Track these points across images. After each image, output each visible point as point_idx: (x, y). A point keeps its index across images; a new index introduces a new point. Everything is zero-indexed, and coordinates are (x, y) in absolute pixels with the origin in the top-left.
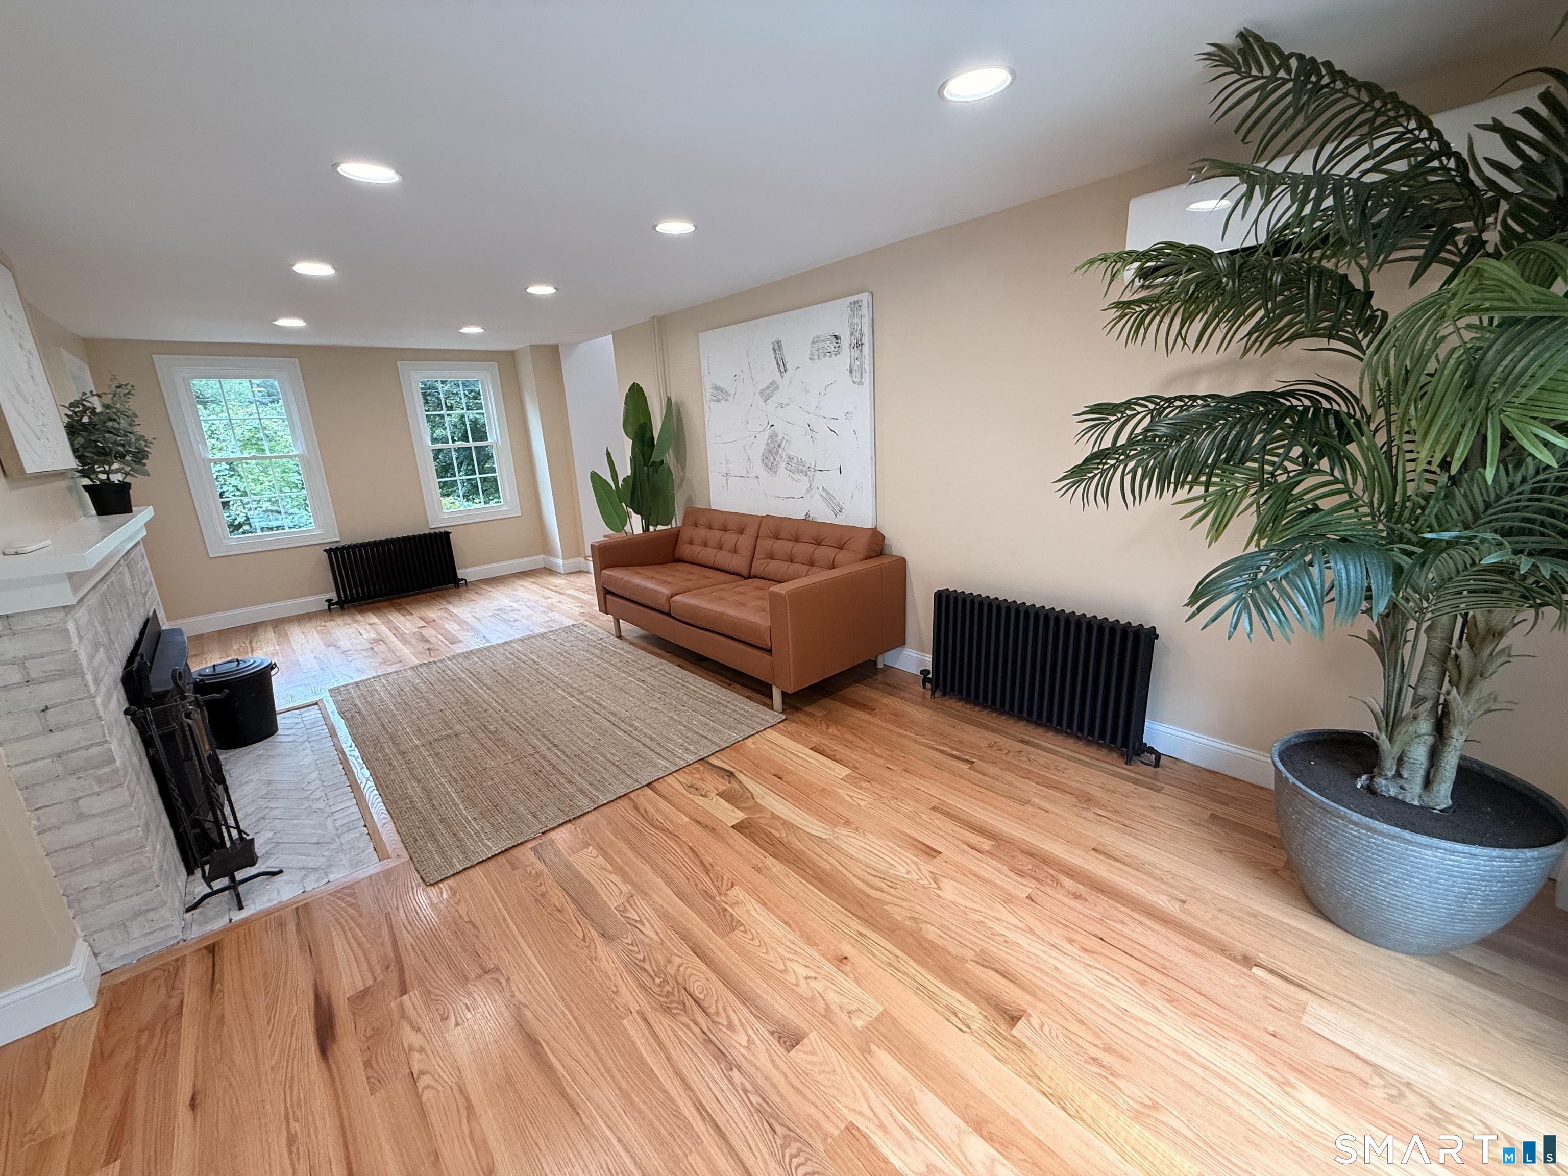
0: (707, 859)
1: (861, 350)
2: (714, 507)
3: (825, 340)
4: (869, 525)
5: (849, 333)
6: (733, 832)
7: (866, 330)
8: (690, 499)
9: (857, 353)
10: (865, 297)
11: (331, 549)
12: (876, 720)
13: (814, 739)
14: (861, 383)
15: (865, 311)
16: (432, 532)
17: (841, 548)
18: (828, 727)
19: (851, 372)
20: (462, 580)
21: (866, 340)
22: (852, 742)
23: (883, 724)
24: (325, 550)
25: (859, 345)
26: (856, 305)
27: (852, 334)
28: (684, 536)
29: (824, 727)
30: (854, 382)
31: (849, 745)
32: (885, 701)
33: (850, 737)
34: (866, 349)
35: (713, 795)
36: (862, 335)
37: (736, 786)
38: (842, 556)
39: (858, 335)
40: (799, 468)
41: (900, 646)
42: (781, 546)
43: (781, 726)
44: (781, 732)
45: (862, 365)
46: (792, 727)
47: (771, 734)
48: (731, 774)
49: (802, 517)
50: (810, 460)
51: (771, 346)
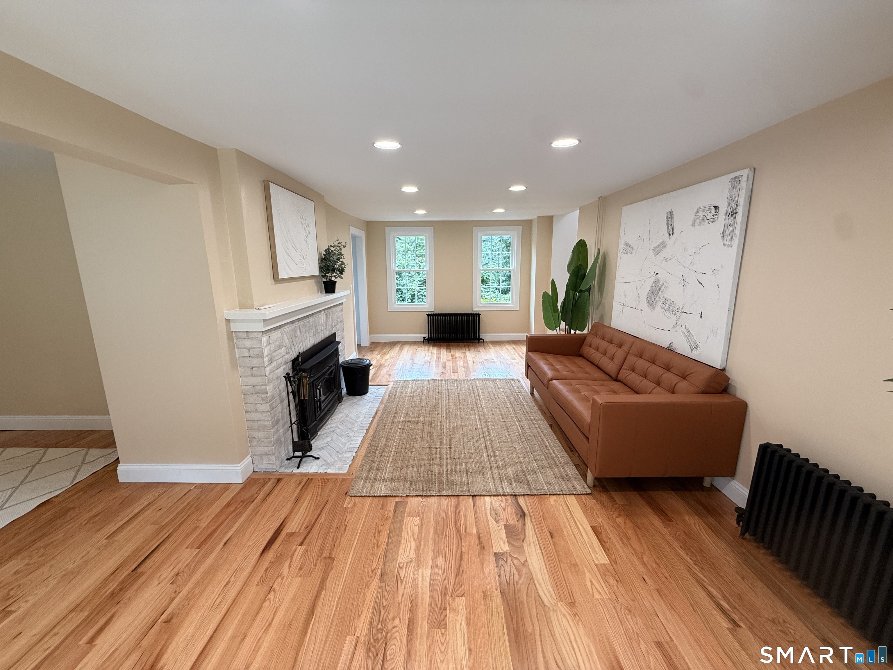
0: (465, 566)
1: (735, 218)
3: (707, 210)
5: (726, 204)
6: (492, 558)
7: (742, 201)
8: (602, 317)
9: (730, 221)
10: (745, 173)
12: (665, 531)
13: (600, 520)
14: (730, 245)
15: (743, 184)
16: (473, 312)
17: (684, 378)
18: (619, 515)
19: (723, 236)
20: (482, 339)
21: (740, 210)
22: (629, 539)
23: (669, 537)
24: (427, 315)
25: (734, 213)
26: (737, 180)
27: (729, 204)
29: (615, 514)
30: (724, 245)
31: (625, 539)
32: (687, 518)
33: (630, 533)
34: (739, 217)
35: (502, 523)
36: (737, 205)
37: (520, 525)
38: (683, 385)
39: (734, 205)
40: (671, 308)
42: (641, 364)
43: (583, 497)
44: (580, 502)
45: (733, 230)
46: (590, 502)
47: (572, 501)
48: (523, 515)
49: (666, 345)
50: (679, 304)
51: (666, 215)
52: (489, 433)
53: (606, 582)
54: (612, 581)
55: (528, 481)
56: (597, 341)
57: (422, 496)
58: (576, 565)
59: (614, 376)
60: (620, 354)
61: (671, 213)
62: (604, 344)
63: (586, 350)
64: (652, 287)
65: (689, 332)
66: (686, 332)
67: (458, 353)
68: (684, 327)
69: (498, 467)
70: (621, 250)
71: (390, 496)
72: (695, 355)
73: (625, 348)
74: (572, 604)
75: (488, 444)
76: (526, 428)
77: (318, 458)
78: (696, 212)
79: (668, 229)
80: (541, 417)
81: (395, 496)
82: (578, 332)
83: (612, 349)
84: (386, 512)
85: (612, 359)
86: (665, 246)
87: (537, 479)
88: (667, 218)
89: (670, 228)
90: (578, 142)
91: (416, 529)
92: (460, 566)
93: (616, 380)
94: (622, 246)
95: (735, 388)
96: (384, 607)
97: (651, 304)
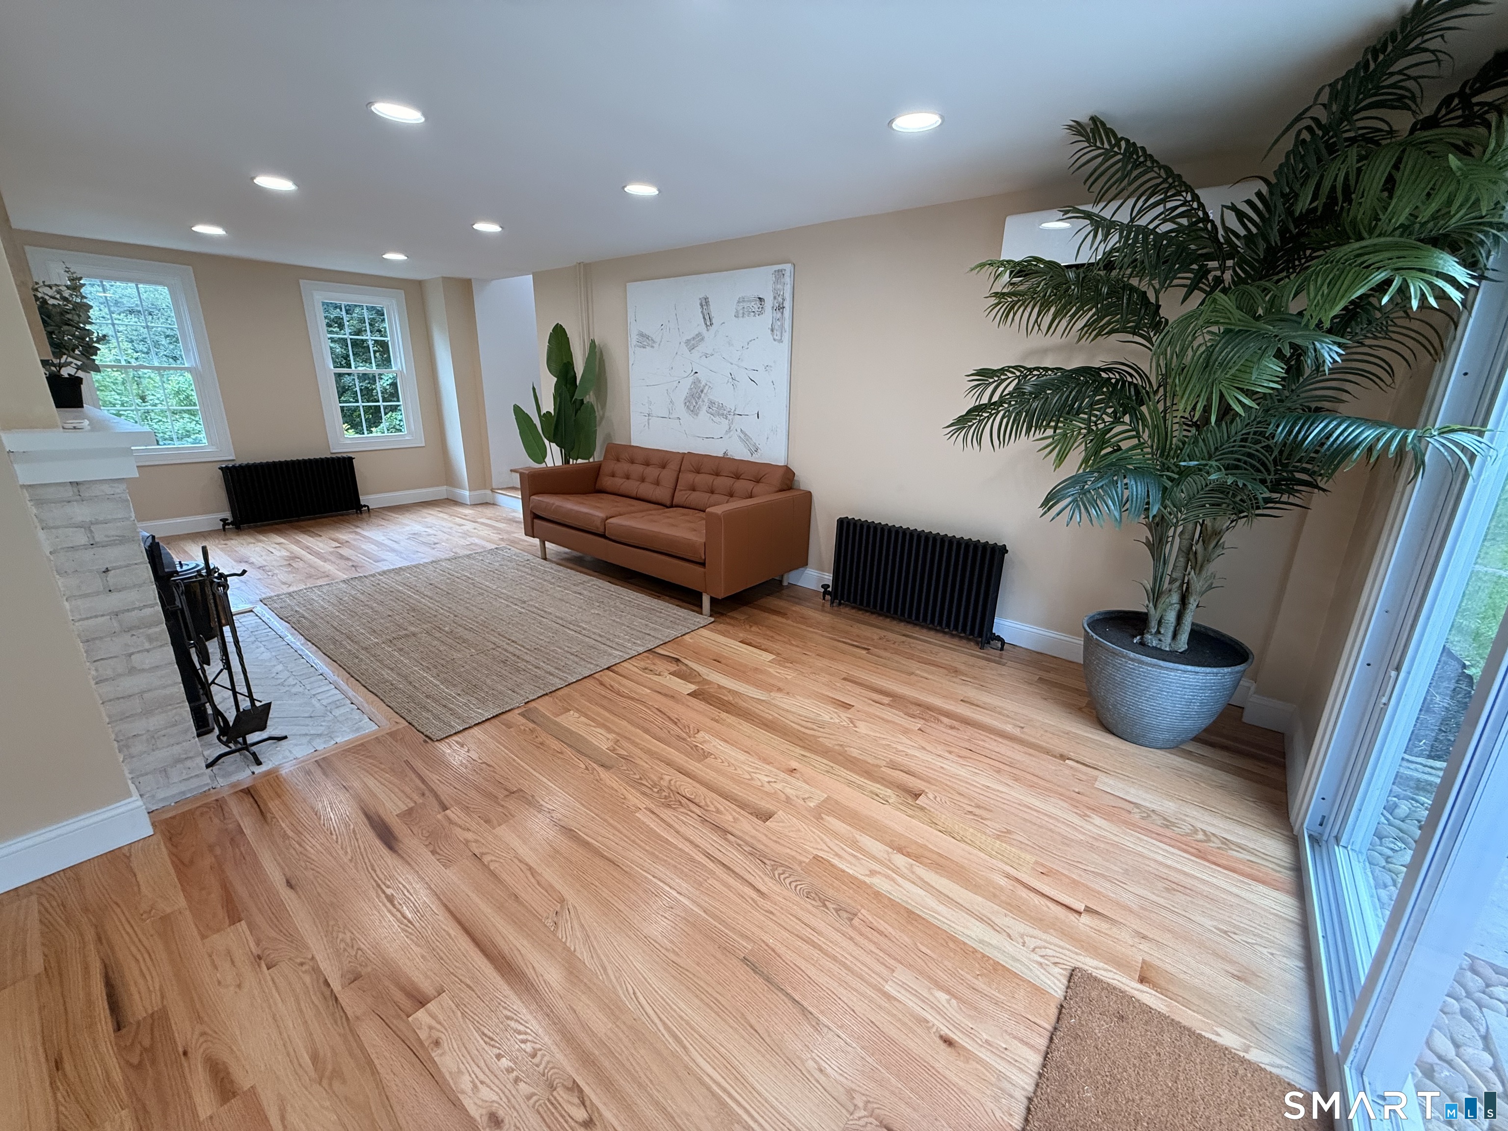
0: (674, 716)
1: (782, 313)
2: (634, 443)
3: (750, 301)
4: (782, 464)
5: (772, 298)
6: (688, 697)
7: (788, 296)
8: (609, 436)
9: (779, 315)
10: (788, 267)
11: (227, 467)
12: (789, 622)
13: (741, 635)
14: (781, 341)
15: (788, 279)
16: (334, 456)
17: (758, 481)
18: (751, 626)
19: (772, 330)
20: (365, 506)
21: (787, 304)
22: (772, 637)
23: (795, 624)
24: (221, 468)
25: (781, 308)
26: (780, 274)
27: (775, 298)
28: (607, 468)
29: (748, 627)
30: (774, 340)
31: (771, 639)
32: (794, 609)
33: (771, 634)
34: (787, 312)
35: (666, 674)
36: (784, 300)
37: (684, 668)
38: (758, 489)
39: (780, 299)
40: (719, 411)
41: (802, 567)
42: (702, 479)
43: (711, 626)
44: (712, 630)
45: (782, 326)
46: (721, 627)
47: (705, 632)
48: (678, 660)
49: (721, 455)
50: (730, 405)
51: (699, 301)
52: (545, 612)
53: (786, 667)
54: (787, 665)
55: (649, 635)
56: (623, 467)
57: (547, 694)
58: (757, 669)
59: (668, 503)
60: (667, 476)
61: (706, 299)
62: (638, 469)
63: (607, 482)
64: (691, 389)
65: (746, 435)
66: (742, 436)
67: (344, 535)
68: (739, 430)
69: (600, 636)
70: (634, 342)
71: (503, 713)
72: (756, 458)
73: (673, 466)
74: (779, 690)
75: (561, 622)
76: (585, 592)
77: (286, 737)
78: (739, 302)
79: (704, 318)
80: (589, 577)
81: (509, 711)
82: (580, 461)
83: (652, 472)
84: (522, 728)
85: (657, 483)
86: (703, 339)
87: (655, 629)
88: (702, 305)
89: (707, 317)
90: (657, 192)
91: (583, 719)
92: (669, 717)
93: (672, 506)
94: (634, 338)
95: (799, 481)
96: (641, 779)
97: (693, 410)
